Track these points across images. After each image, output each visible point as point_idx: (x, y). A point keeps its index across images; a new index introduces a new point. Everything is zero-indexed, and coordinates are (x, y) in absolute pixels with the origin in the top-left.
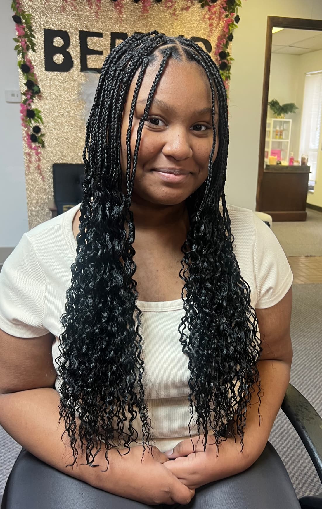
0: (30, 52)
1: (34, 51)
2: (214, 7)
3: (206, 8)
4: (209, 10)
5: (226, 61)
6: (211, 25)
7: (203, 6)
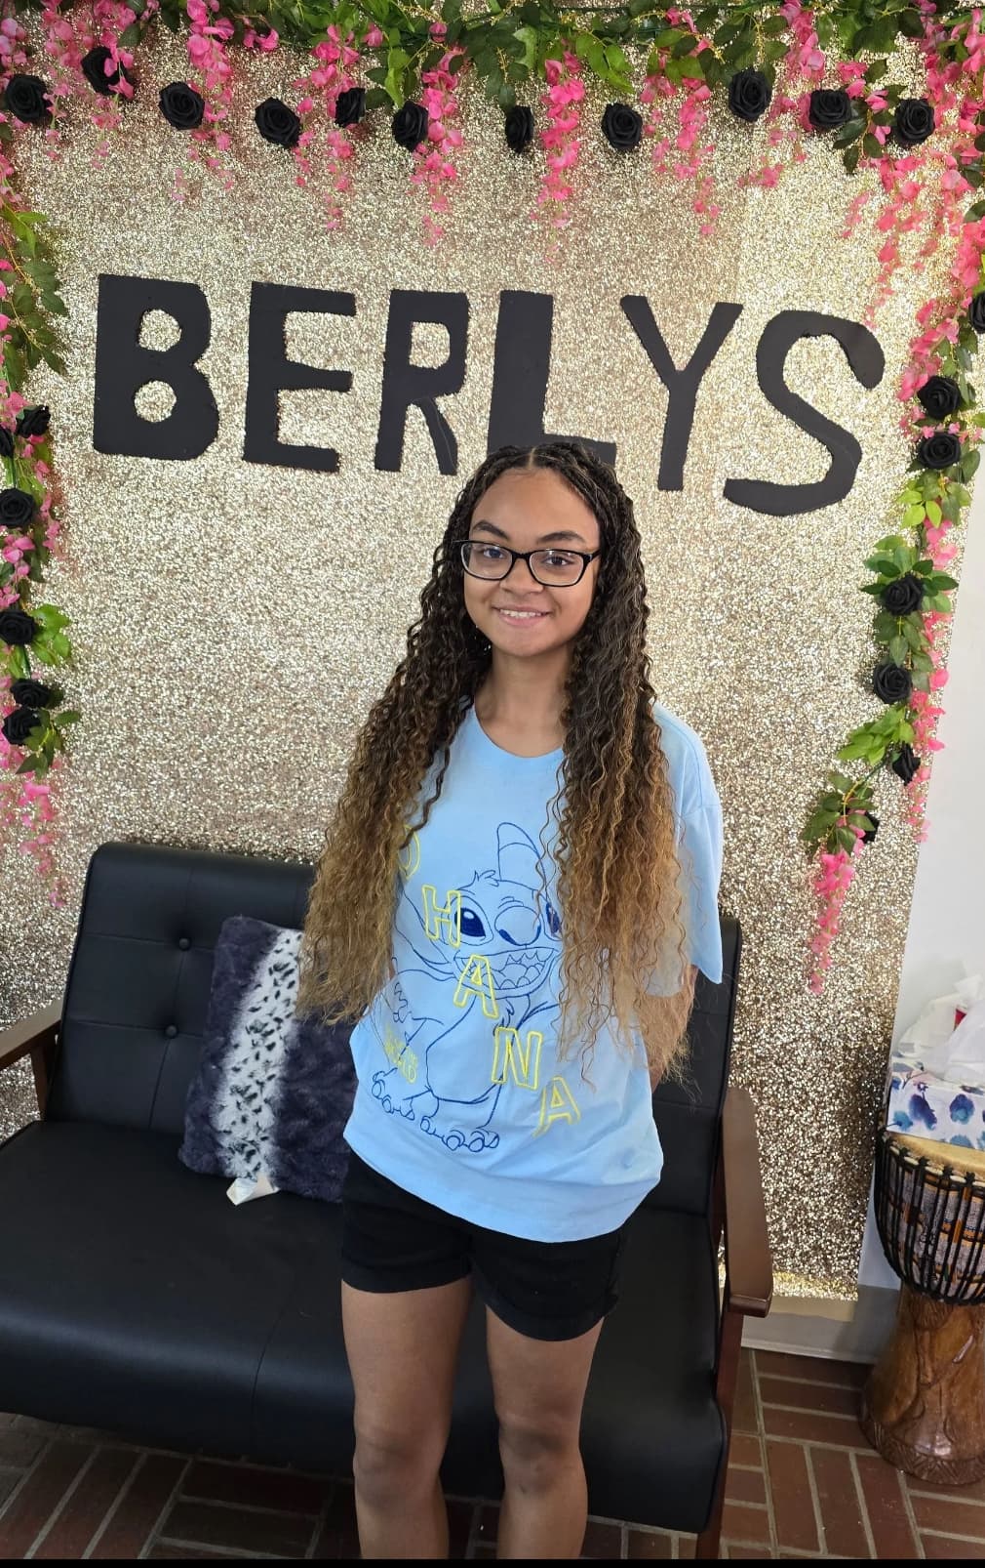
0: (42, 372)
1: (58, 366)
2: (912, 164)
3: (869, 176)
4: (886, 183)
5: (953, 429)
6: (888, 255)
7: (850, 164)
